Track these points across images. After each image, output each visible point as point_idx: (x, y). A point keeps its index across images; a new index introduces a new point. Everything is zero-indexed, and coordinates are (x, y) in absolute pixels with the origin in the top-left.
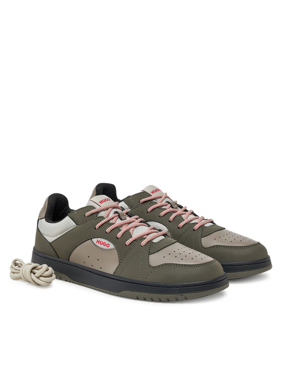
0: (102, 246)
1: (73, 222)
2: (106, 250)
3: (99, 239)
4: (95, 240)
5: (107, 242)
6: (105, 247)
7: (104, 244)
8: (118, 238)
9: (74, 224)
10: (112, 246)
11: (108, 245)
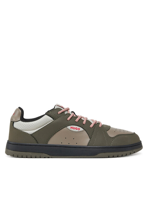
0: (75, 130)
1: (50, 118)
2: (78, 132)
3: (72, 126)
4: (69, 127)
5: (78, 127)
6: (77, 131)
7: (76, 129)
8: (84, 125)
9: (52, 119)
10: (81, 129)
11: (79, 129)
